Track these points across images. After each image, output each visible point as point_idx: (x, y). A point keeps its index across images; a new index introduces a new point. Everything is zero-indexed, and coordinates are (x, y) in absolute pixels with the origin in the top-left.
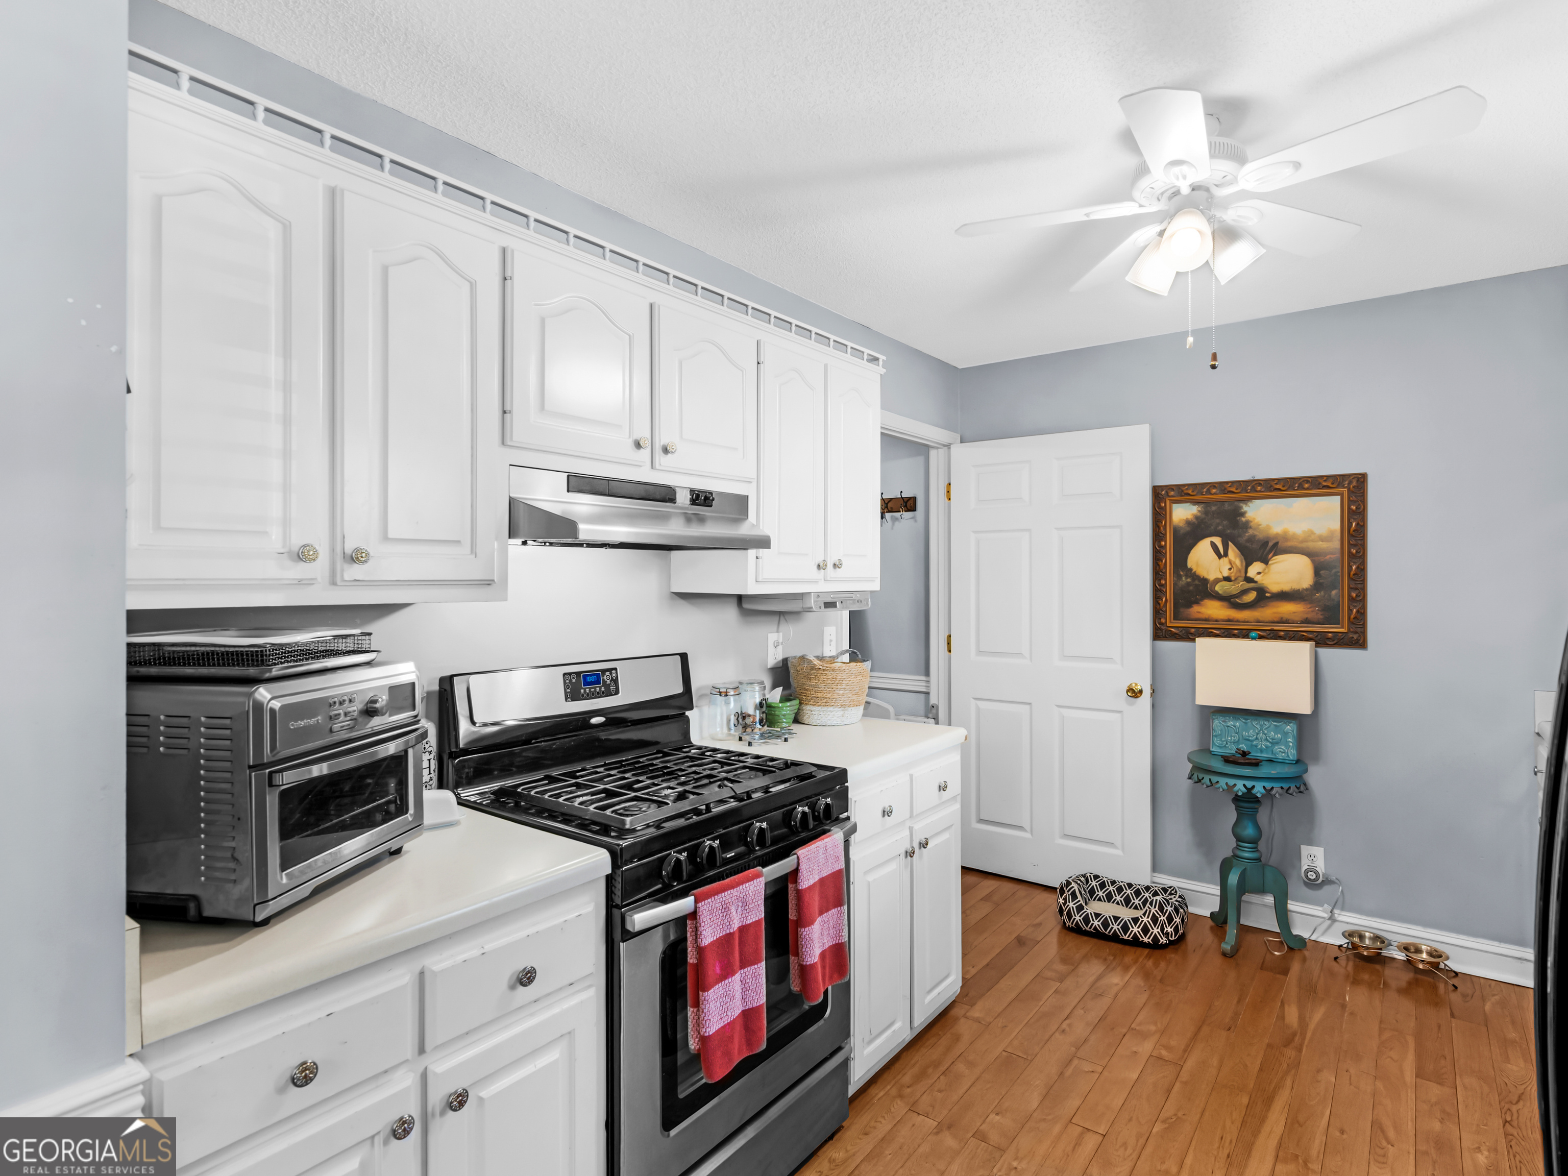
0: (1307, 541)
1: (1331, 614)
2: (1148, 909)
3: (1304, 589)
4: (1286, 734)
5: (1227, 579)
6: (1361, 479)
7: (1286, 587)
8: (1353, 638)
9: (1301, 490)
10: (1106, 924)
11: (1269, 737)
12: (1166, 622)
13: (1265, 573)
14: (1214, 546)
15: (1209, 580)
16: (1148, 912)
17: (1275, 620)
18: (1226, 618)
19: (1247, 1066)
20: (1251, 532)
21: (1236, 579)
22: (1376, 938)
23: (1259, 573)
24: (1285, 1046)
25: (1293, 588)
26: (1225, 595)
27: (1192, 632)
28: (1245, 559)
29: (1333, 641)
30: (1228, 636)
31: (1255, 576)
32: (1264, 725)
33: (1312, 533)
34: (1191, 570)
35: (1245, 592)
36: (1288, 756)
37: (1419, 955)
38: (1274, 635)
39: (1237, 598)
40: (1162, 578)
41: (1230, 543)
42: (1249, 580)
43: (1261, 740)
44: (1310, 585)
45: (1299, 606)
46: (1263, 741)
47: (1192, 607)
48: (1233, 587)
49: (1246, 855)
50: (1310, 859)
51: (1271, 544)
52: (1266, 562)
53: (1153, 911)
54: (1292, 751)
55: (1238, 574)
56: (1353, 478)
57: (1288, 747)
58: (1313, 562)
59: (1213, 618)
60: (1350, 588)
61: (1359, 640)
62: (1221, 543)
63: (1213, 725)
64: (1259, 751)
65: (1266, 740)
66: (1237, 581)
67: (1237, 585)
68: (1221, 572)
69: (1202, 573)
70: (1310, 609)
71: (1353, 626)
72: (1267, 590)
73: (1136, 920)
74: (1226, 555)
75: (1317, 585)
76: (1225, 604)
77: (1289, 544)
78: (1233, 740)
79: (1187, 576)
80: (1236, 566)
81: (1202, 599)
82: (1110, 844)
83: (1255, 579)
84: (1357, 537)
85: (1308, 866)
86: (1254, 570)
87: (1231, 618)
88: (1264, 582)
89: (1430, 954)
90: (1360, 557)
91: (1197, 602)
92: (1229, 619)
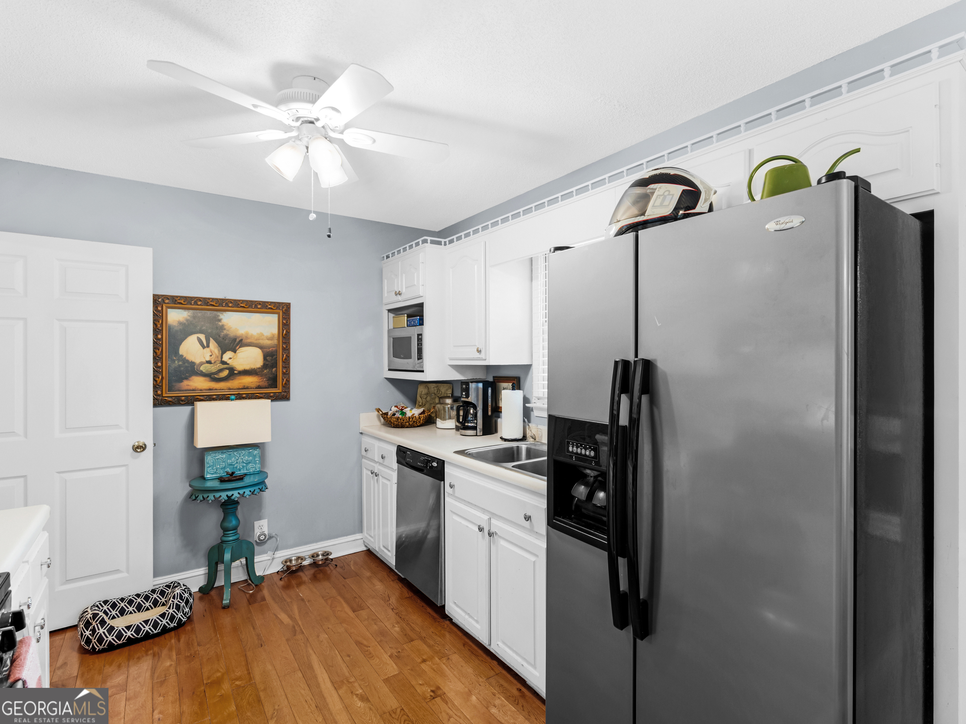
0: (259, 340)
1: (273, 382)
2: (172, 602)
3: (257, 368)
4: (255, 456)
5: (209, 362)
6: (288, 306)
7: (247, 367)
8: (284, 395)
9: (256, 309)
10: (138, 630)
11: (244, 460)
12: (162, 393)
13: (234, 359)
14: (200, 340)
15: (196, 363)
16: (172, 604)
17: (240, 387)
18: (208, 388)
19: (287, 658)
20: (225, 332)
21: (215, 362)
22: (298, 558)
23: (230, 358)
24: (295, 635)
25: (251, 367)
26: (207, 373)
27: (183, 399)
28: (221, 349)
29: (274, 397)
30: (209, 400)
31: (228, 361)
32: (242, 453)
33: (262, 335)
34: (182, 356)
35: (221, 370)
36: (256, 469)
37: (318, 557)
38: (240, 397)
39: (215, 374)
40: (159, 362)
41: (211, 339)
42: (224, 363)
43: (240, 463)
44: (261, 366)
45: (255, 378)
46: (241, 463)
47: (183, 382)
48: (213, 367)
49: (231, 538)
50: (260, 528)
51: (238, 340)
52: (235, 351)
53: (176, 601)
54: (258, 465)
55: (216, 359)
56: (285, 305)
57: (255, 463)
58: (263, 351)
59: (198, 388)
60: (283, 367)
61: (287, 396)
62: (205, 338)
63: (207, 460)
64: (238, 470)
65: (243, 462)
66: (216, 364)
67: (216, 366)
68: (204, 358)
69: (190, 358)
70: (261, 380)
71: (284, 388)
72: (235, 369)
73: (163, 615)
74: (208, 346)
75: (265, 366)
76: (207, 379)
77: (249, 341)
78: (221, 467)
79: (179, 360)
80: (215, 353)
81: (190, 376)
82: (117, 571)
83: (228, 362)
84: (286, 338)
85: (260, 532)
86: (227, 356)
87: (211, 388)
88: (233, 364)
89: (323, 555)
90: (287, 350)
91: (187, 378)
92: (210, 389)
